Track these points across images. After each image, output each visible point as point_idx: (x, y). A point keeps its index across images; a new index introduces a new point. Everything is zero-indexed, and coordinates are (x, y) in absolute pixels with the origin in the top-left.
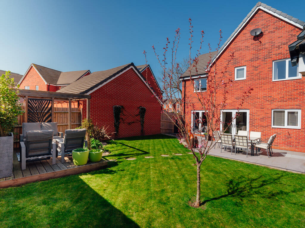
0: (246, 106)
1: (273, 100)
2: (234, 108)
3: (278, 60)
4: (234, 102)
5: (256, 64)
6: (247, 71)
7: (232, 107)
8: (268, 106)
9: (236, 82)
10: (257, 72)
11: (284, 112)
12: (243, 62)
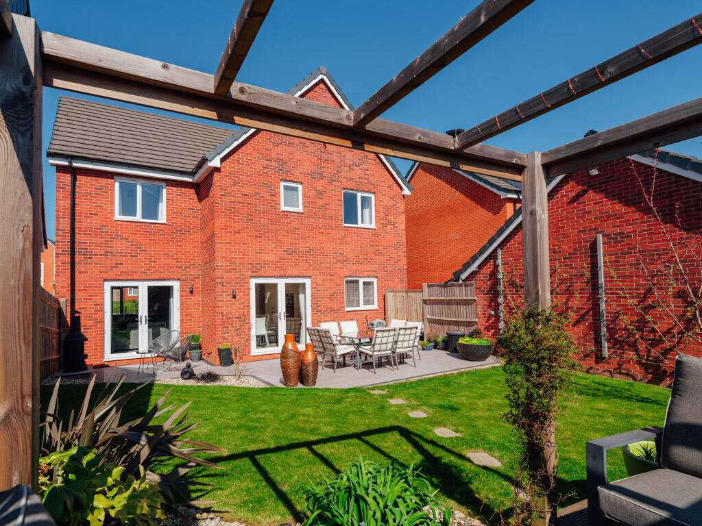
0: (305, 270)
1: (346, 261)
2: (282, 273)
3: (350, 189)
4: (283, 259)
5: (319, 185)
6: (304, 196)
7: (279, 272)
8: (339, 271)
9: (285, 213)
10: (320, 202)
11: (357, 282)
12: (296, 172)
